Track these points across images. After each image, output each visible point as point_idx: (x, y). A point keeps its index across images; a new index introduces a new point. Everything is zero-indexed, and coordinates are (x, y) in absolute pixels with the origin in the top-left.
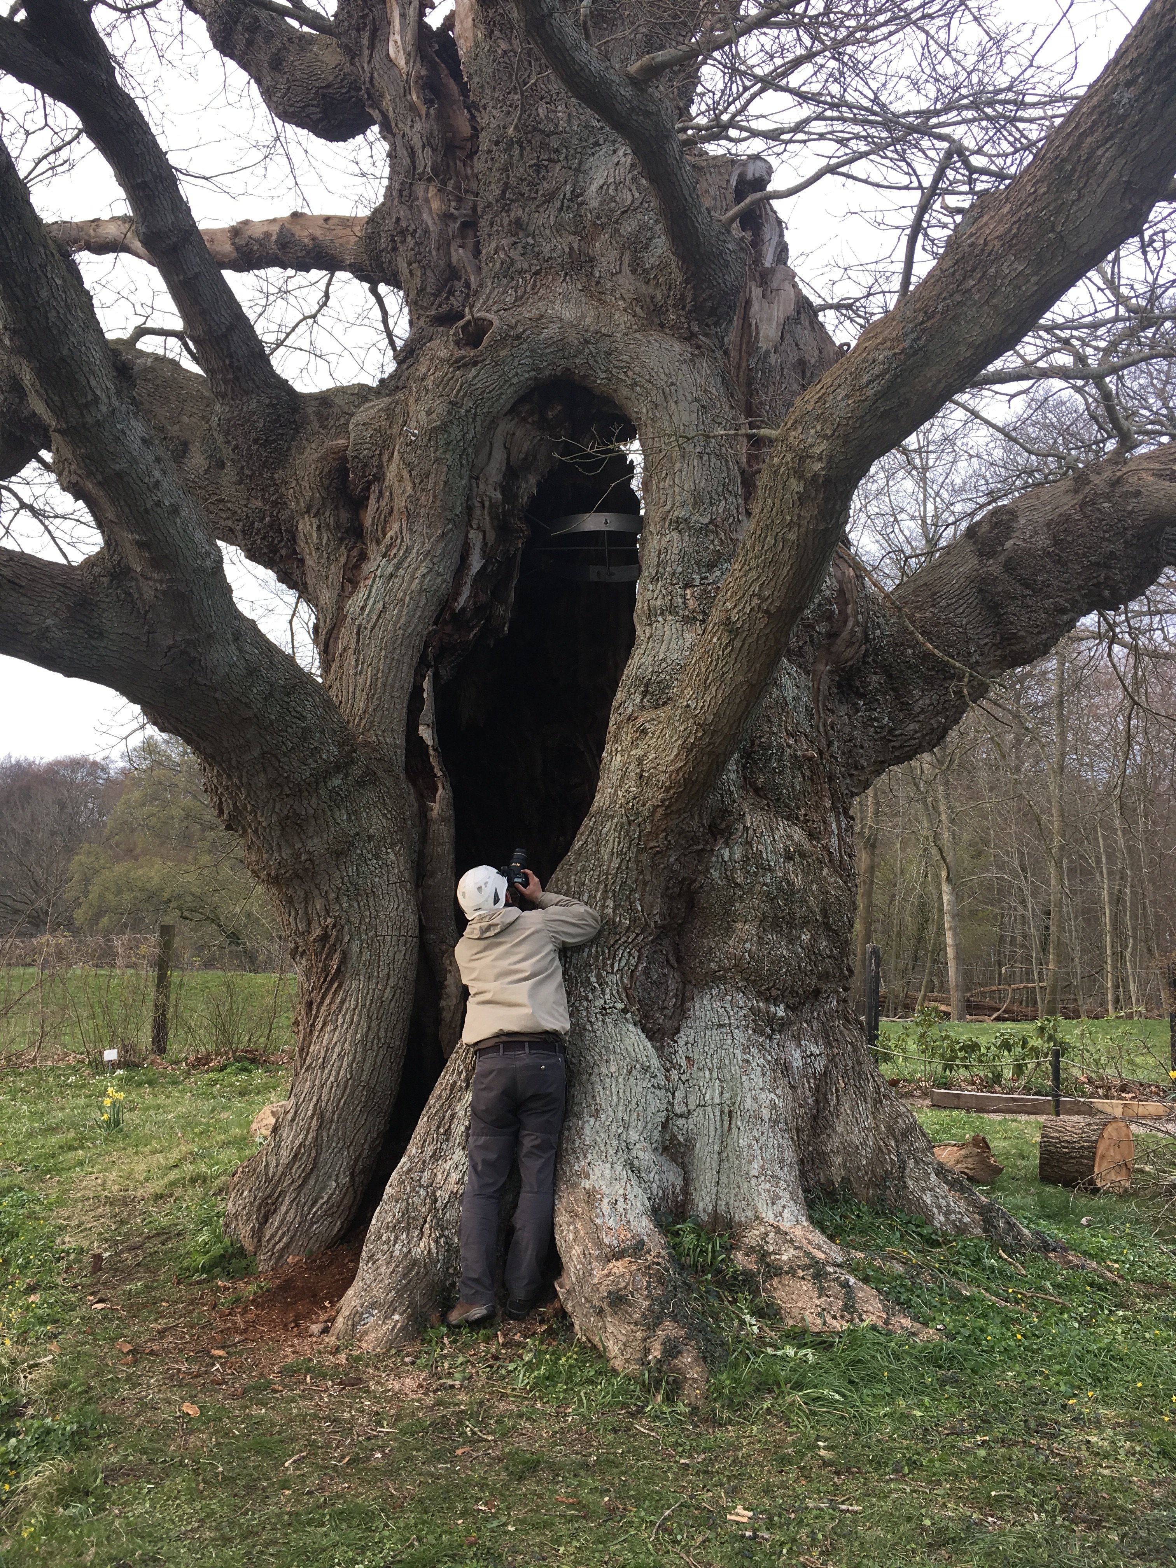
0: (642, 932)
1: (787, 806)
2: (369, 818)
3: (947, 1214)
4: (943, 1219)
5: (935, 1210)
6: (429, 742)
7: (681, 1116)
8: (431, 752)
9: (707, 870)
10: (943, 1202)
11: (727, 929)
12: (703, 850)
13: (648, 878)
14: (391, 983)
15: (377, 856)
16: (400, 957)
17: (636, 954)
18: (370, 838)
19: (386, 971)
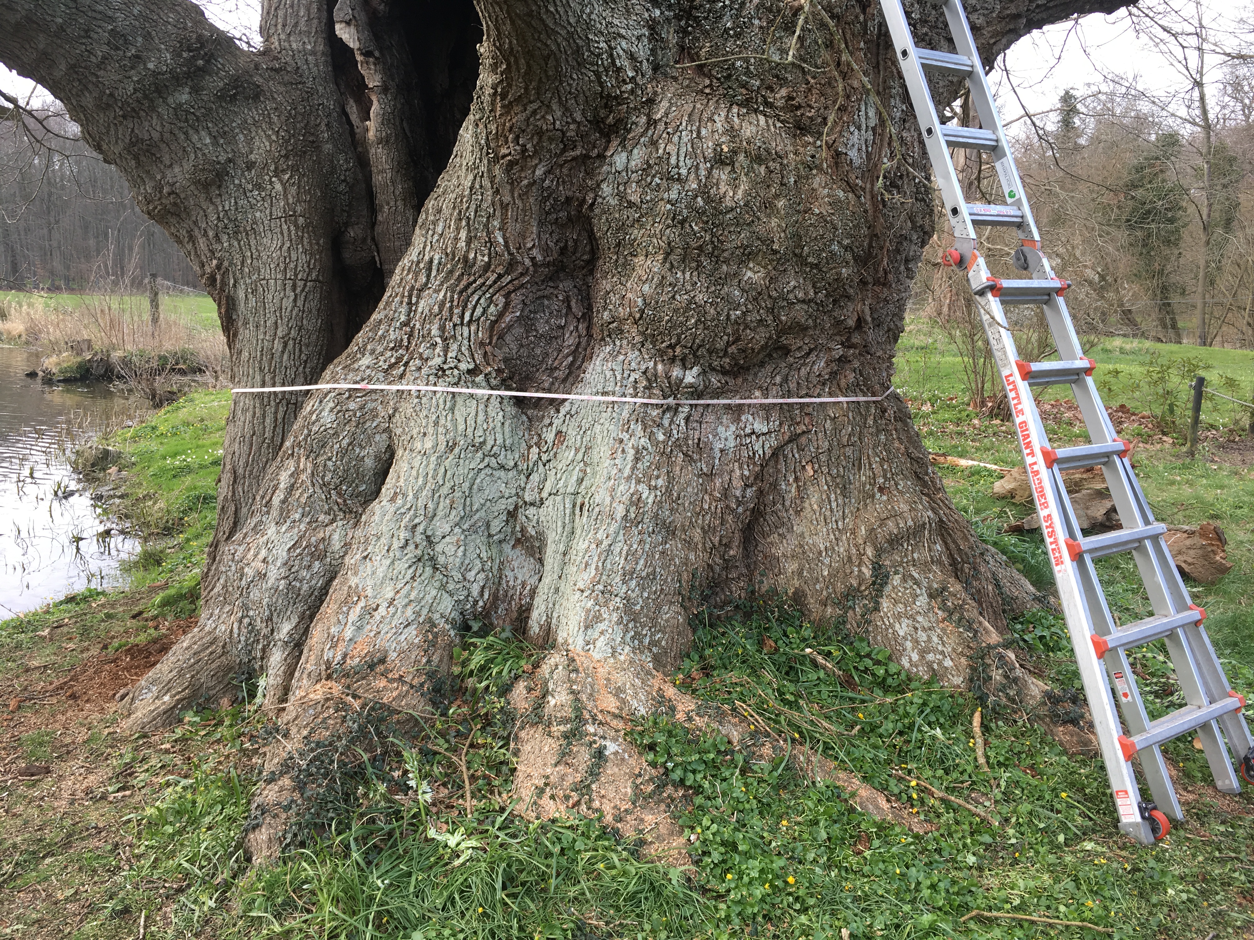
0: (507, 273)
1: (744, 85)
2: (250, 141)
3: (923, 653)
4: (915, 657)
5: (909, 645)
6: (353, 44)
7: (532, 504)
8: (359, 58)
9: (598, 186)
10: (922, 636)
11: (624, 265)
12: (586, 157)
13: (507, 199)
14: (280, 333)
15: (259, 187)
16: (288, 303)
17: (501, 301)
18: (250, 166)
19: (273, 319)
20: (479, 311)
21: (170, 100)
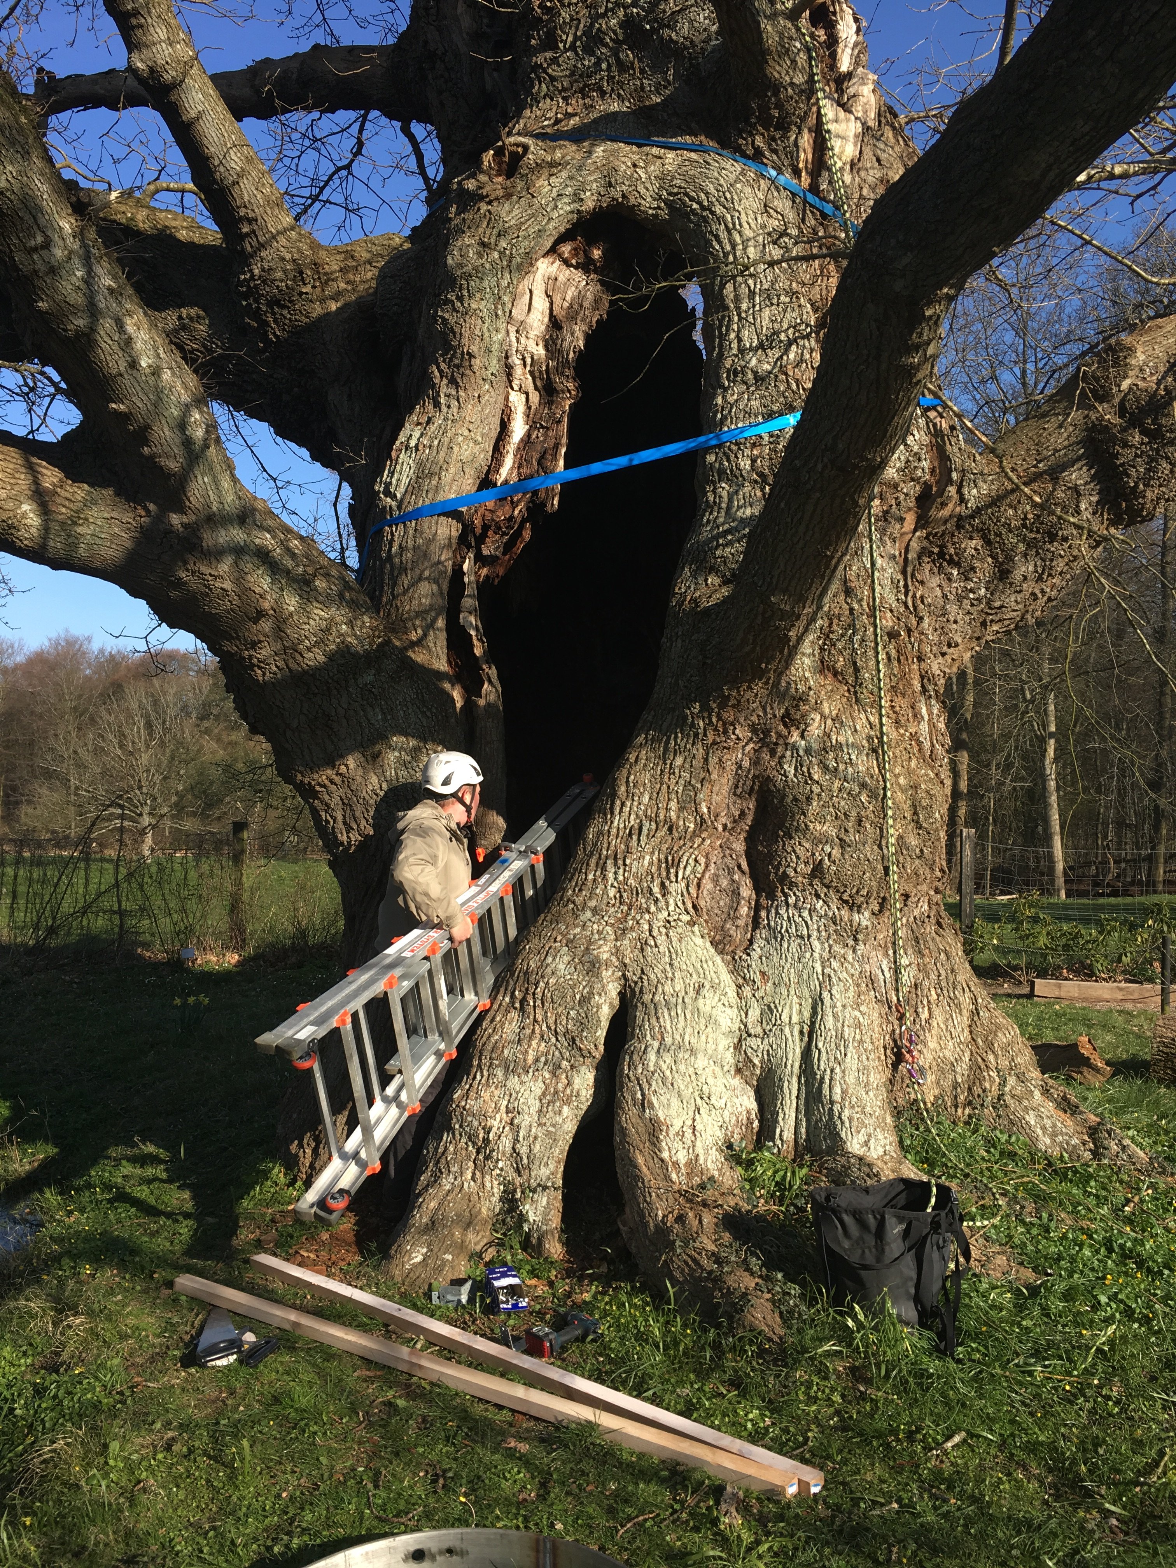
1: (870, 691)
2: (407, 716)
3: (1053, 1136)
4: (1048, 1141)
5: (1039, 1132)
6: (472, 631)
7: (756, 1036)
8: (475, 642)
9: (781, 766)
10: (1048, 1123)
12: (775, 744)
13: (715, 776)
15: (416, 759)
17: (702, 861)
20: (689, 869)
21: (360, 681)
